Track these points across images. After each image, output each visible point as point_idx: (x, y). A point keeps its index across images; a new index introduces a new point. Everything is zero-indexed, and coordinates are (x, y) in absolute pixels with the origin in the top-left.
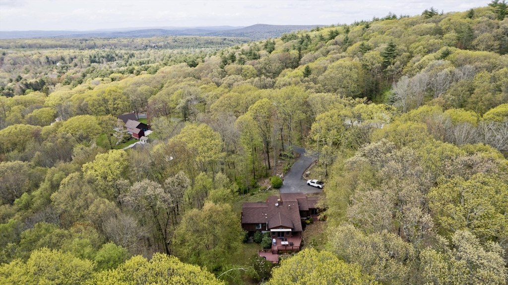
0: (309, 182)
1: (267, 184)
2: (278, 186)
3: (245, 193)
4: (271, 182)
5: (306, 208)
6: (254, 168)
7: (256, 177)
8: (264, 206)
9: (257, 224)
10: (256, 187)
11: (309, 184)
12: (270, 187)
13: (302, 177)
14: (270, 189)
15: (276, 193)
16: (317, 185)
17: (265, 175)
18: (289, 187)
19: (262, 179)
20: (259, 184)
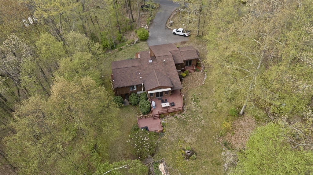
0: (174, 31)
1: (133, 37)
2: (145, 39)
3: (112, 49)
4: (137, 35)
5: (181, 61)
6: (118, 22)
7: (121, 31)
8: (136, 64)
9: (132, 87)
10: (123, 42)
11: (174, 33)
12: (137, 40)
13: (166, 26)
14: (137, 42)
15: (144, 47)
16: (183, 34)
17: (130, 28)
18: (155, 38)
19: (127, 32)
20: (125, 37)
